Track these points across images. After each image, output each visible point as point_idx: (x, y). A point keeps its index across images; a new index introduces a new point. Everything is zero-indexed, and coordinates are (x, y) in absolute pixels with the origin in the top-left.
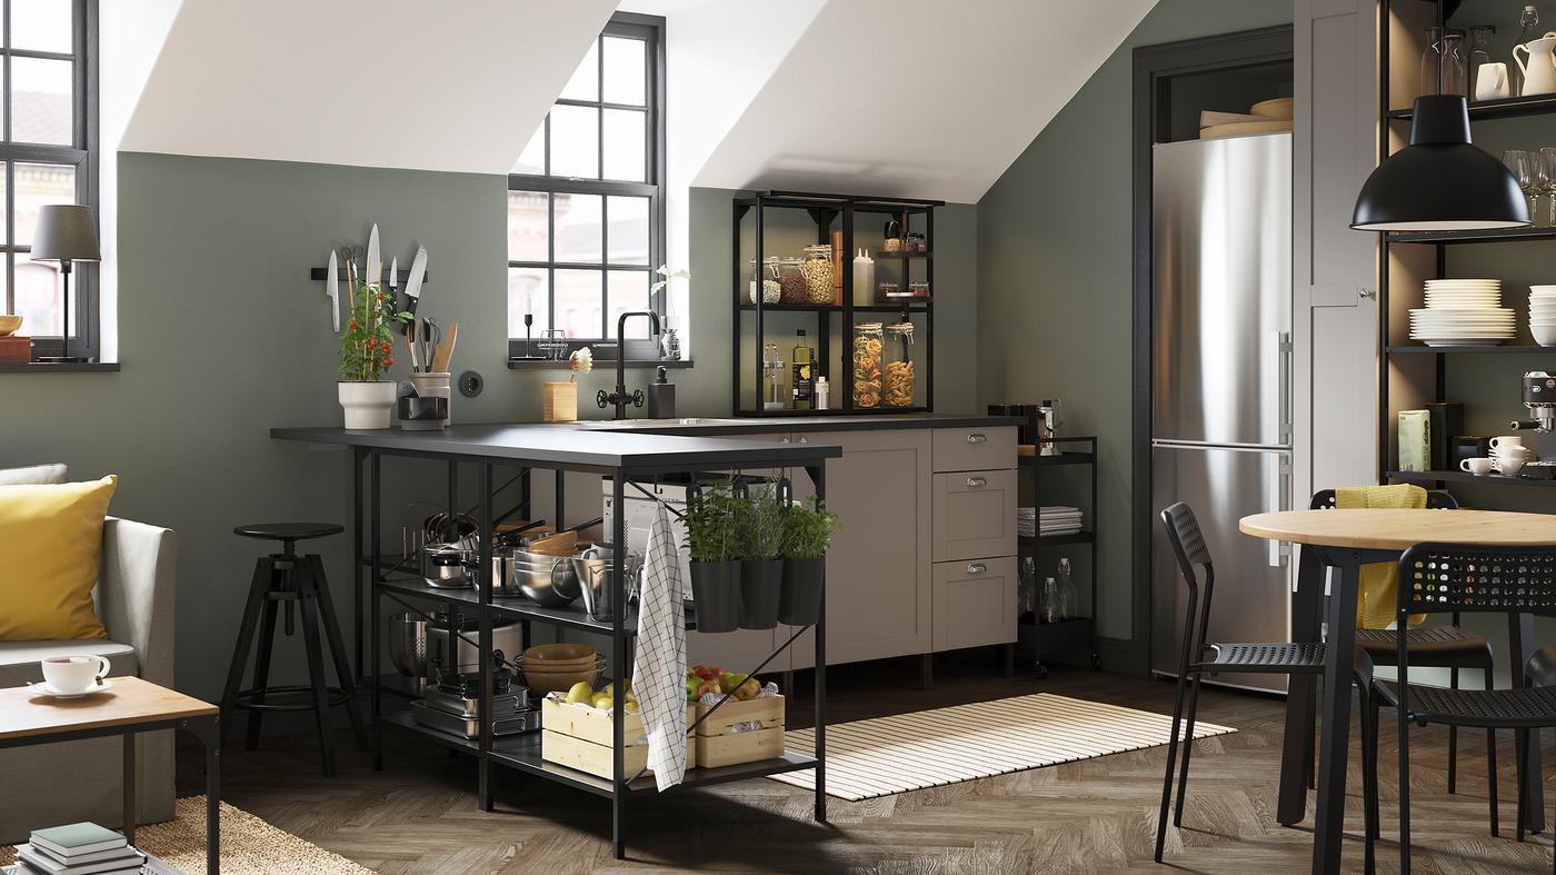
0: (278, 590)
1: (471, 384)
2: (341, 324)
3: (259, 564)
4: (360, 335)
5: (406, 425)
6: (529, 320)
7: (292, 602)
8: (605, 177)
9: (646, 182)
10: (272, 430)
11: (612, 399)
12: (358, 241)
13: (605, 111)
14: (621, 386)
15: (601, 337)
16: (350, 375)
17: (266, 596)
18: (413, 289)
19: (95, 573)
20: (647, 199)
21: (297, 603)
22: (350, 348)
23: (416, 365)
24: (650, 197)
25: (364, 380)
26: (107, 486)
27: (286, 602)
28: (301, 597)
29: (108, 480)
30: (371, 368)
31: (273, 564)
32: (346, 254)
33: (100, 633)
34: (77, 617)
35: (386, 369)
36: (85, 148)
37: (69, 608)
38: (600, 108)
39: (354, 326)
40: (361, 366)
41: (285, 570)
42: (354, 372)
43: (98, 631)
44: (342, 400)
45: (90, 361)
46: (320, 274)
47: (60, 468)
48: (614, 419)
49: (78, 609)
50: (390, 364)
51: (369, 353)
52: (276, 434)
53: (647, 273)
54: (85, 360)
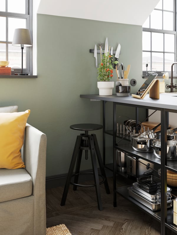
0: (83, 146)
1: (134, 82)
2: (98, 65)
3: (77, 138)
4: (104, 68)
5: (118, 94)
6: (147, 65)
7: (88, 151)
8: (164, 29)
9: (173, 31)
10: (81, 95)
11: (170, 87)
12: (102, 42)
13: (164, 12)
14: (172, 83)
15: (163, 71)
16: (101, 79)
17: (80, 148)
18: (117, 56)
19: (22, 143)
20: (174, 35)
21: (89, 151)
22: (101, 71)
23: (119, 77)
24: (175, 35)
25: (105, 81)
26: (27, 114)
27: (86, 151)
28: (90, 149)
29: (27, 111)
30: (107, 77)
31: (82, 138)
32: (99, 46)
33: (22, 166)
34: (15, 160)
35: (111, 78)
36: (29, 14)
37: (11, 157)
38: (163, 11)
39: (102, 65)
40: (104, 76)
41: (85, 140)
42: (102, 78)
43: (21, 165)
44: (98, 87)
45: (29, 75)
46: (91, 51)
47: (15, 107)
48: (170, 92)
49: (15, 157)
50: (112, 76)
51: (106, 73)
52: (81, 96)
53: (174, 54)
54: (27, 74)
